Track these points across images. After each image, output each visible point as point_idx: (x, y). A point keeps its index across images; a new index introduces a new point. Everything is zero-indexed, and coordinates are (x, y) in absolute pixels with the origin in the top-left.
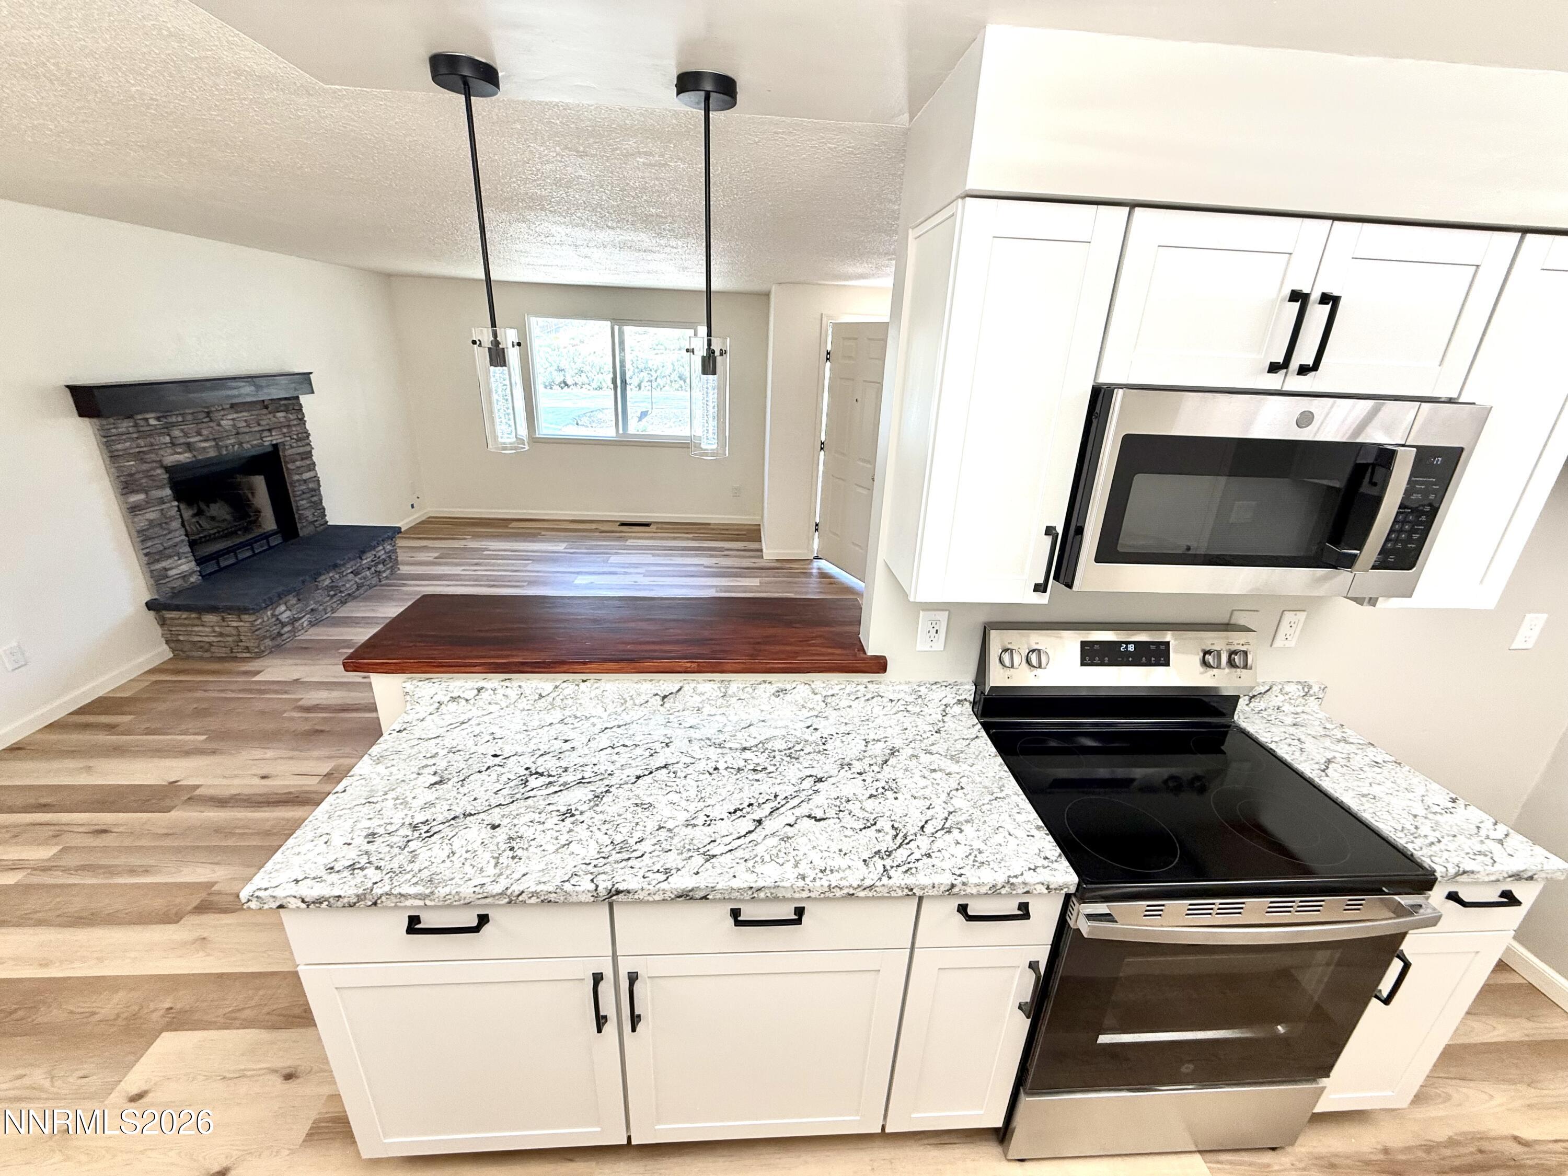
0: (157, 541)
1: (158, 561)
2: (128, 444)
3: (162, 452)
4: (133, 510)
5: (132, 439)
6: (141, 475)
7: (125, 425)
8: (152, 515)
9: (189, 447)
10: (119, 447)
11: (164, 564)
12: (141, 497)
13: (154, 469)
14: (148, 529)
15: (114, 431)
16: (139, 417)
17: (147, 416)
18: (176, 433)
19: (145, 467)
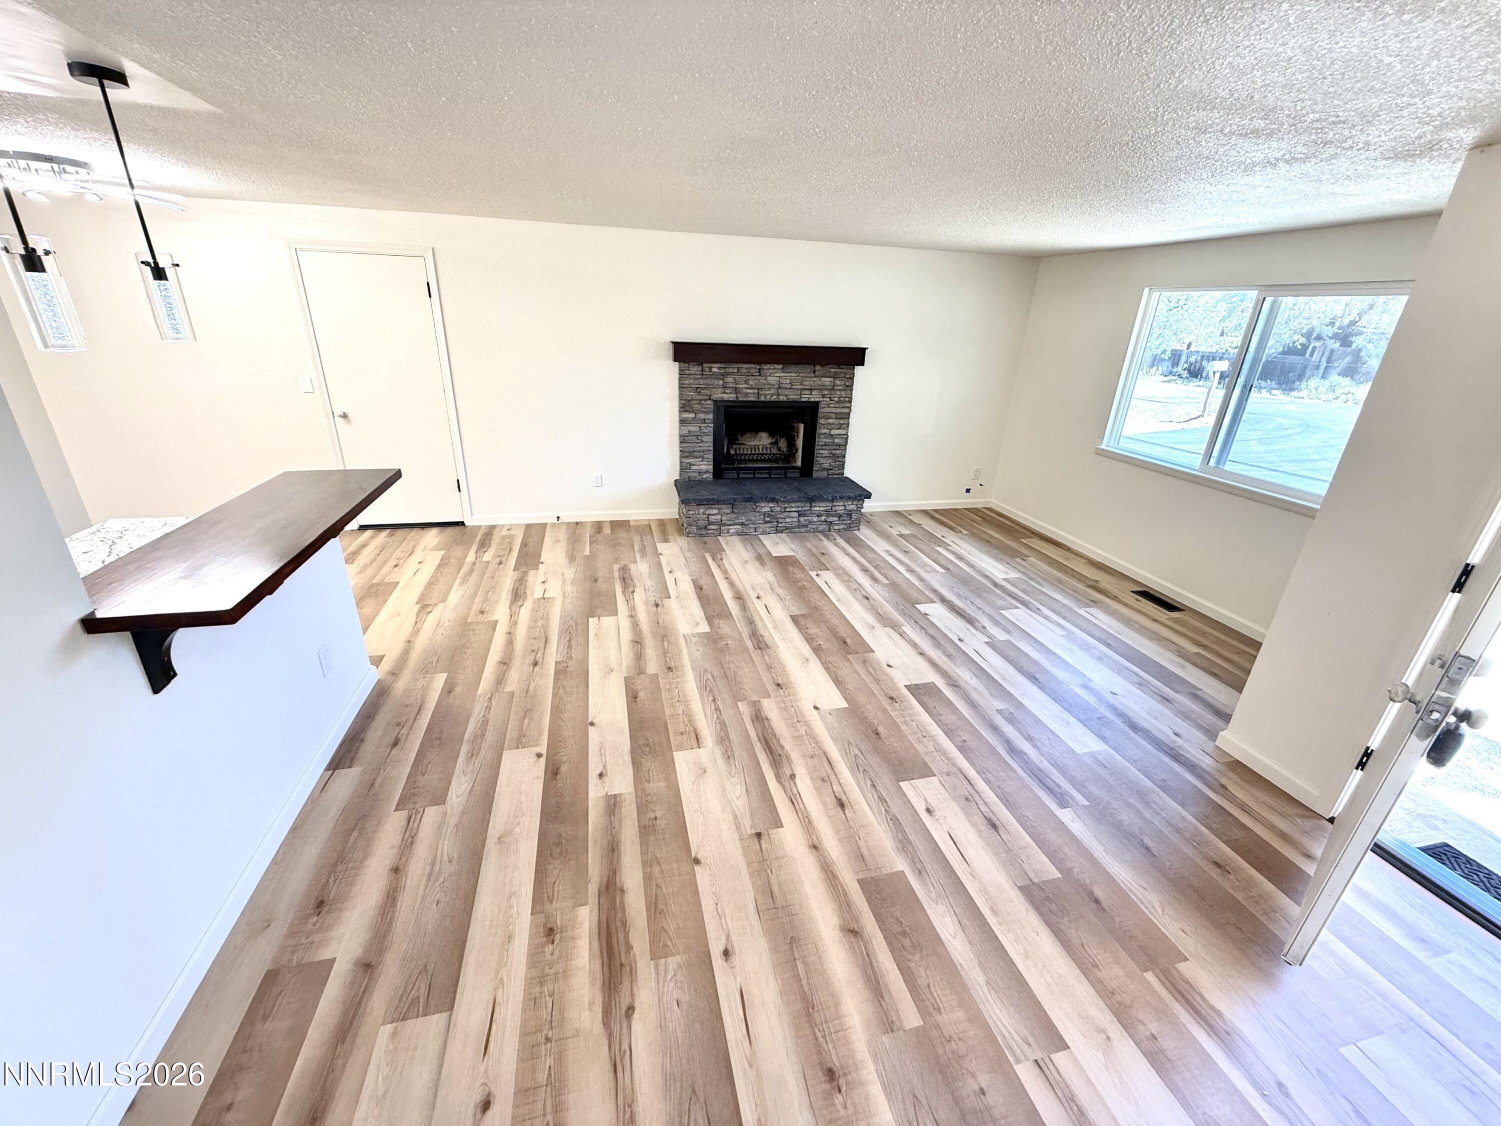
0: (690, 445)
1: (687, 457)
2: (692, 381)
3: (714, 390)
4: (683, 422)
5: (696, 379)
6: (695, 402)
7: (695, 369)
8: (692, 428)
9: (736, 391)
10: (687, 382)
11: (690, 460)
12: (692, 415)
13: (705, 400)
14: (687, 436)
15: (687, 372)
16: (707, 365)
17: (713, 365)
18: (730, 379)
19: (700, 397)
